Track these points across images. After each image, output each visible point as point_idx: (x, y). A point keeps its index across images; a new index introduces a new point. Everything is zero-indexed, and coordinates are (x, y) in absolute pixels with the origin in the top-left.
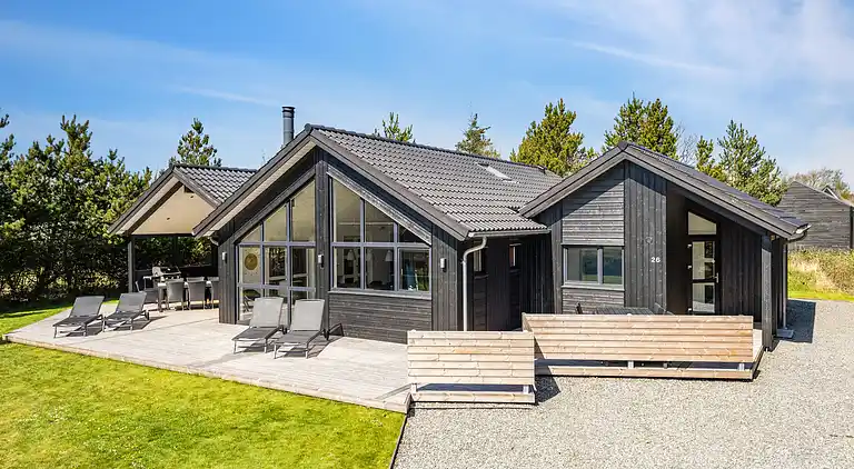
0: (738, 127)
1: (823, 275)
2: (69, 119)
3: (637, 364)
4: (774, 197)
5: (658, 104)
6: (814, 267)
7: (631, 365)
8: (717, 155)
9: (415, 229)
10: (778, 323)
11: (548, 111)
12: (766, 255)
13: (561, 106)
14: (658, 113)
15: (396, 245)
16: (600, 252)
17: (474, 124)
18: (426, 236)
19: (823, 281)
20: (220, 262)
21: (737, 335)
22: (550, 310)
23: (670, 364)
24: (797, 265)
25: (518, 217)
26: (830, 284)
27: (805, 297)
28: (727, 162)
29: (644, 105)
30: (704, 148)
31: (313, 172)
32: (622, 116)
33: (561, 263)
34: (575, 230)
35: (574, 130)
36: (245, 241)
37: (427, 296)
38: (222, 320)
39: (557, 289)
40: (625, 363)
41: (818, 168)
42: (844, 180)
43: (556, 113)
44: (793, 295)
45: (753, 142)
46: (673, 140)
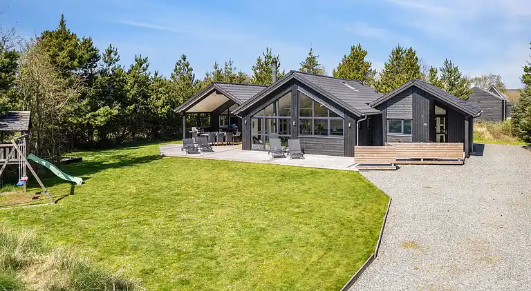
0: (449, 62)
1: (488, 133)
2: (138, 56)
3: (424, 160)
4: (465, 96)
5: (411, 49)
6: (484, 129)
7: (422, 160)
8: (439, 75)
9: (338, 112)
10: (470, 150)
11: (353, 50)
12: (467, 122)
13: (359, 47)
14: (411, 53)
15: (329, 118)
16: (402, 121)
17: (310, 54)
18: (342, 115)
19: (488, 136)
20: (243, 124)
21: (455, 150)
22: (382, 144)
23: (436, 160)
24: (477, 128)
25: (369, 107)
26: (491, 137)
27: (481, 142)
28: (444, 79)
29: (404, 50)
30: (433, 71)
31: (290, 88)
32: (393, 55)
33: (386, 126)
34: (393, 112)
35: (366, 59)
36: (255, 116)
37: (343, 137)
38: (244, 148)
39: (384, 136)
40: (420, 160)
41: (487, 74)
42: (502, 81)
43: (357, 51)
44: (475, 142)
45: (456, 70)
46: (419, 68)
